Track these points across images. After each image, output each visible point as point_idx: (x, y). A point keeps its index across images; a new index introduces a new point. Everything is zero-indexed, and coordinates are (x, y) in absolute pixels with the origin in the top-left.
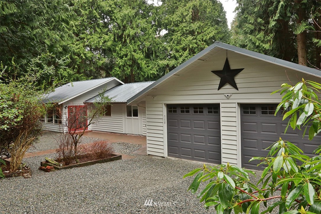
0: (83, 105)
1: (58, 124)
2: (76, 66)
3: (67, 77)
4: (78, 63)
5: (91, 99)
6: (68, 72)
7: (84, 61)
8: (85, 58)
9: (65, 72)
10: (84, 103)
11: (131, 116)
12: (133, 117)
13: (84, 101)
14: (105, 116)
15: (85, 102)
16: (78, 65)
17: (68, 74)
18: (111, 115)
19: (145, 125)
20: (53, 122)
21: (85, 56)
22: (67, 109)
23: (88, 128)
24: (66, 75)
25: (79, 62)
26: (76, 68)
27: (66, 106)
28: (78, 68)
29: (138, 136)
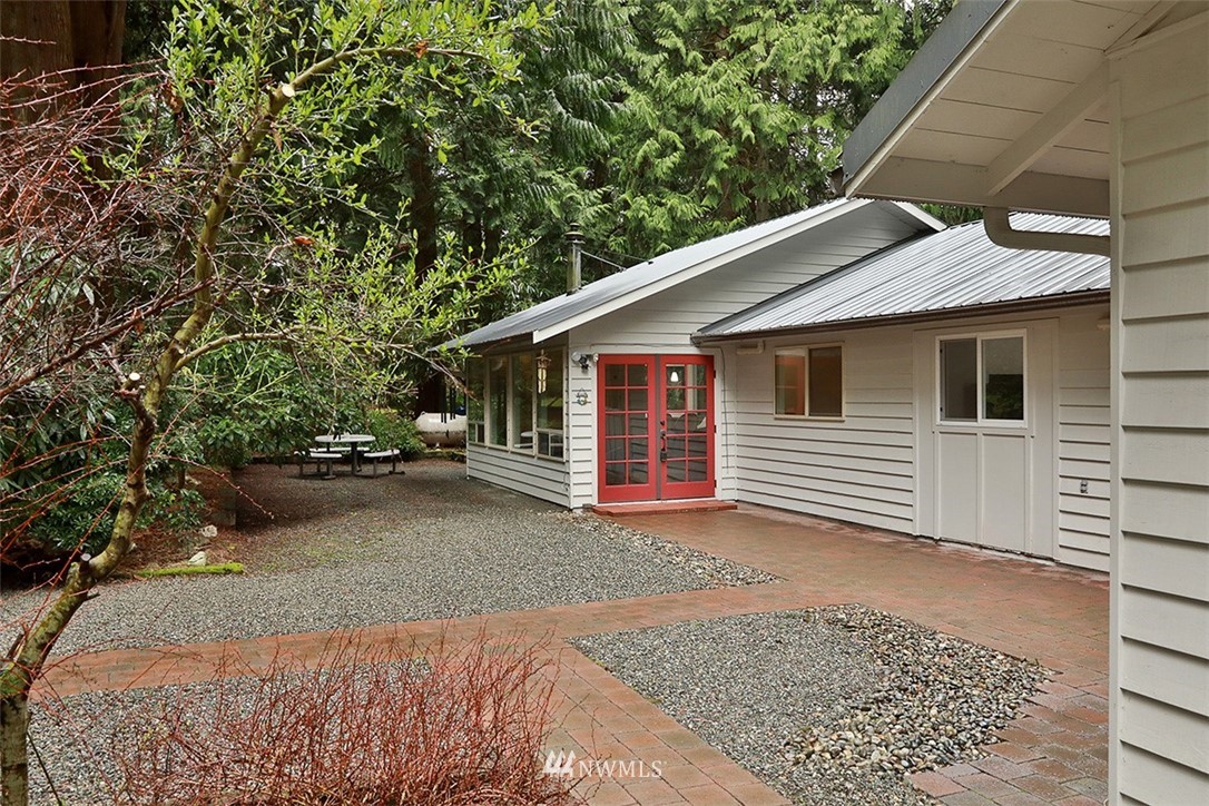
0: (693, 351)
1: (549, 457)
2: (712, 182)
3: (665, 236)
4: (721, 165)
5: (736, 316)
6: (671, 210)
7: (749, 152)
8: (752, 135)
9: (659, 211)
10: (696, 341)
11: (974, 416)
12: (982, 422)
13: (694, 329)
14: (807, 416)
15: (700, 334)
16: (720, 175)
17: (673, 218)
18: (844, 413)
19: (1075, 487)
20: (531, 447)
21: (754, 129)
22: (593, 372)
23: (718, 491)
24: (661, 226)
25: (725, 162)
26: (712, 187)
27: (590, 357)
28: (720, 191)
29: (1021, 565)
